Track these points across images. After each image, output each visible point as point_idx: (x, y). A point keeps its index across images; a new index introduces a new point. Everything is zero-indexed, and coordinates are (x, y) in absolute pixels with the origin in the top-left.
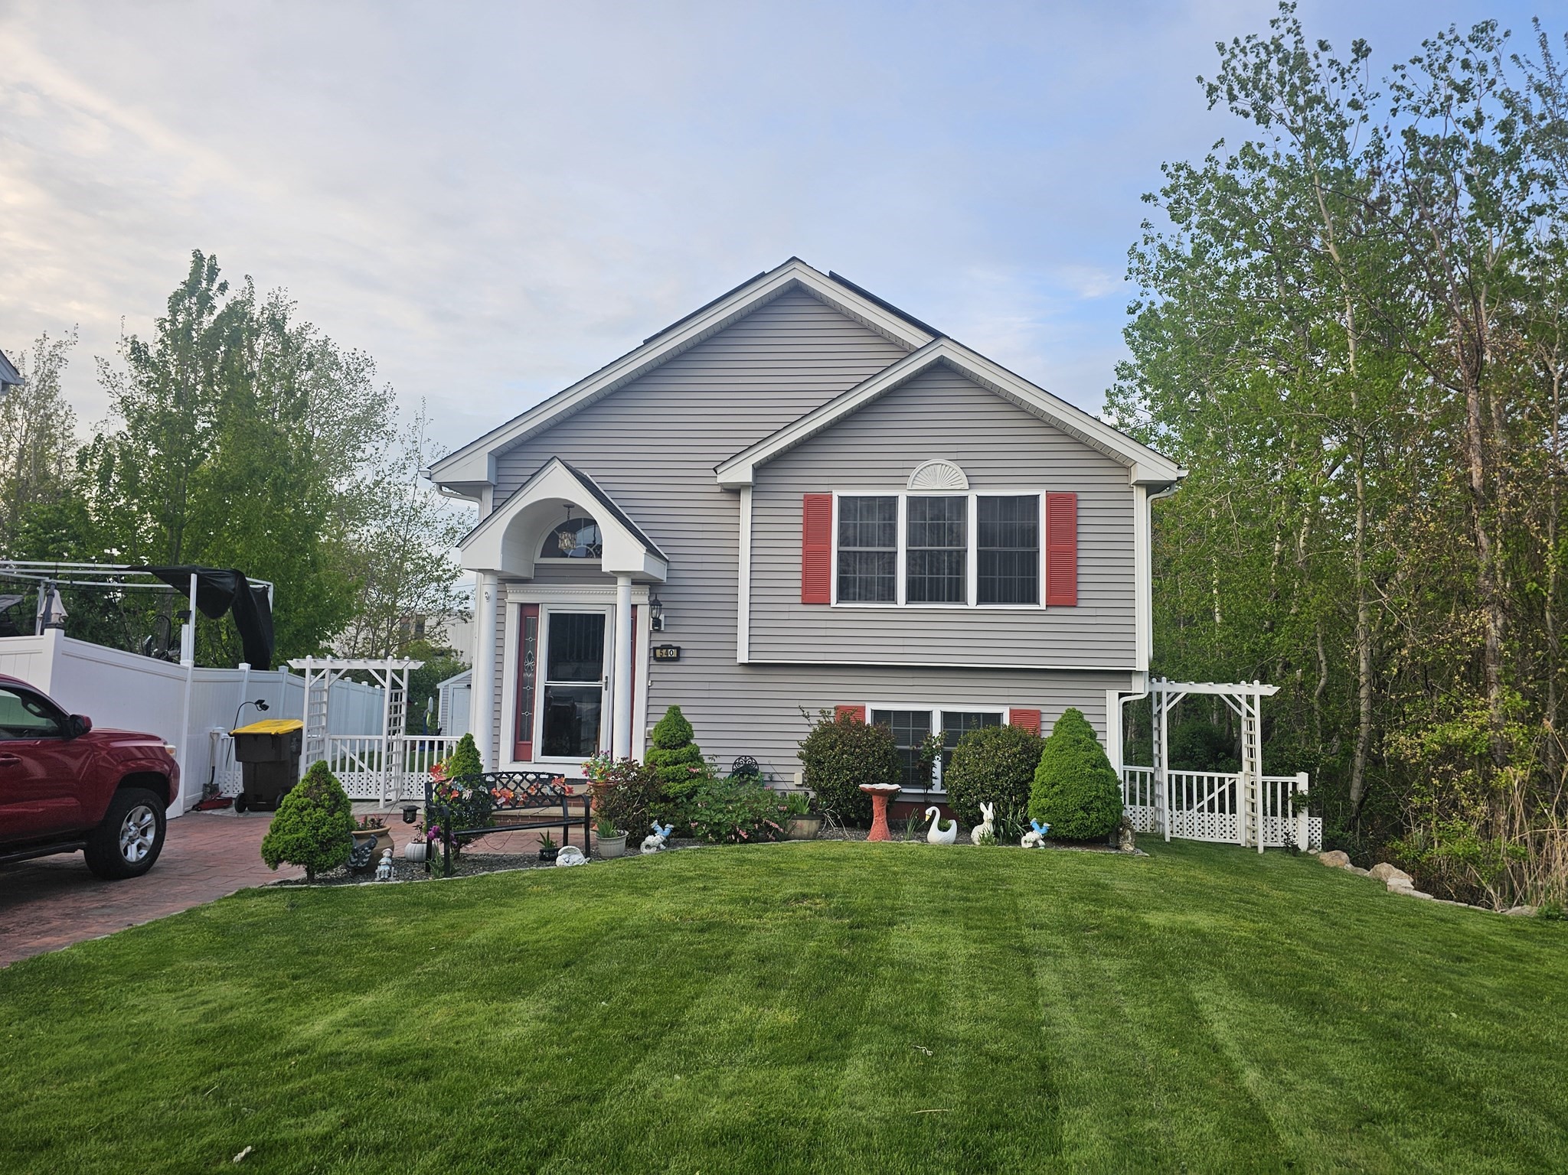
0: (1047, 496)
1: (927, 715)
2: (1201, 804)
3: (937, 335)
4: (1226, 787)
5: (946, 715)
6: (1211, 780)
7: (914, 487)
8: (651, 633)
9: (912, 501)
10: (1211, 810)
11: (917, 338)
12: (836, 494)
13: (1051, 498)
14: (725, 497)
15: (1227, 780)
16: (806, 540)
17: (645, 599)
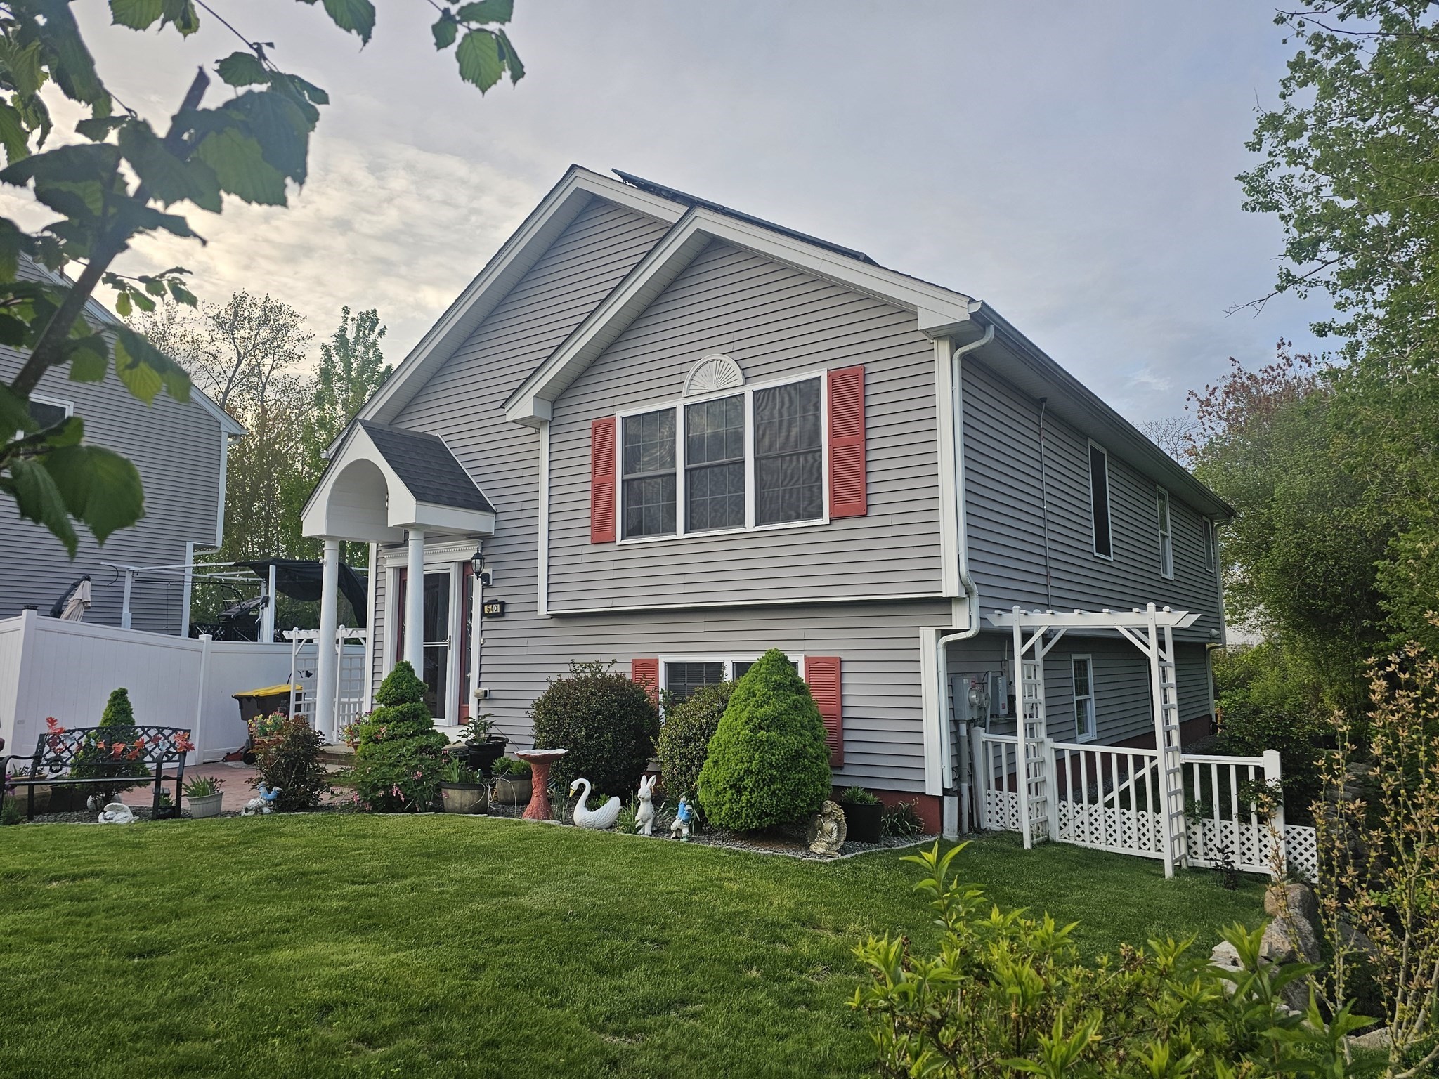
0: (829, 376)
1: (720, 668)
2: (1109, 797)
3: (692, 203)
4: (1146, 771)
5: (738, 667)
6: (1122, 759)
7: (691, 393)
8: (483, 588)
9: (689, 410)
10: (1125, 803)
11: (671, 212)
12: (619, 415)
13: (833, 377)
15: (1147, 760)
16: (594, 473)
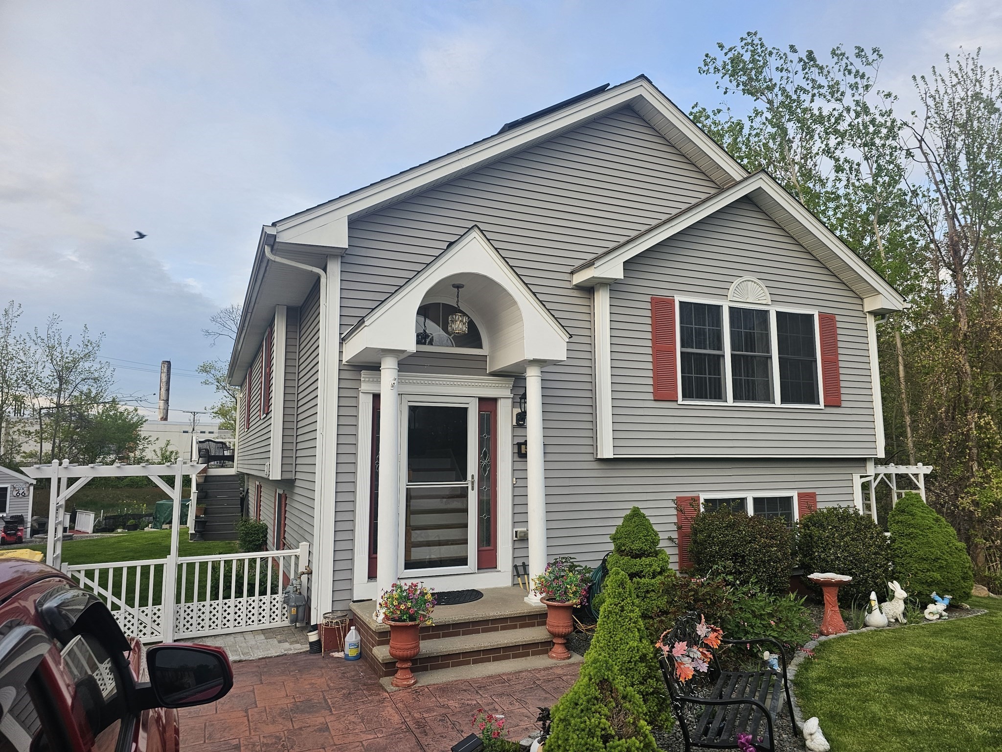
0: (819, 316)
1: (743, 501)
5: (756, 500)
7: (735, 299)
8: (514, 427)
9: (734, 312)
12: (678, 298)
13: (824, 318)
14: (576, 293)
16: (655, 340)
17: (507, 393)
